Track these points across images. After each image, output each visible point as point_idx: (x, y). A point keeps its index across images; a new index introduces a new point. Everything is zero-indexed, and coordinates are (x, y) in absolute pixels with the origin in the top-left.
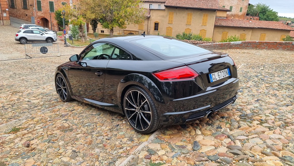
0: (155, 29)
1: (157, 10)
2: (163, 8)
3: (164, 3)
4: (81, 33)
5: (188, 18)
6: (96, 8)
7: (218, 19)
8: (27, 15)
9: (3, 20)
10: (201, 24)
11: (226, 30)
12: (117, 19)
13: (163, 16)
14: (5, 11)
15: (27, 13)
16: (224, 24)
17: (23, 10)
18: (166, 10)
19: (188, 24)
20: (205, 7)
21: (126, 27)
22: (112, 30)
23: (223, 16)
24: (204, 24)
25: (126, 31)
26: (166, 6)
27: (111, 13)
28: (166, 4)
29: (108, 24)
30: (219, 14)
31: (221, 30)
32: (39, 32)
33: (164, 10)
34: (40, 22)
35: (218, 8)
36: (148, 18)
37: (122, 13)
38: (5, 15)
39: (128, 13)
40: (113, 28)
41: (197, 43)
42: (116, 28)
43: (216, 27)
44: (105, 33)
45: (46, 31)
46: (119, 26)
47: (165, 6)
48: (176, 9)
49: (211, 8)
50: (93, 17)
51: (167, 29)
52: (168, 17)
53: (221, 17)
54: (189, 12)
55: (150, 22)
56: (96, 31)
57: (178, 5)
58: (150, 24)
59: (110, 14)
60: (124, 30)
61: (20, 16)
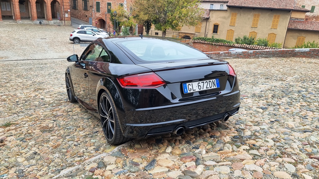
0: (214, 32)
1: (218, 10)
2: (225, 8)
3: (227, 2)
4: (131, 34)
5: (254, 20)
6: (150, 9)
7: (292, 21)
8: (87, 16)
9: (64, 20)
10: (270, 27)
11: (303, 35)
12: (170, 20)
13: (224, 18)
14: (67, 12)
15: (87, 14)
16: (300, 27)
17: (84, 11)
18: (228, 10)
19: (254, 26)
20: (276, 7)
21: (180, 29)
22: (164, 32)
23: (300, 18)
24: (274, 27)
25: (182, 33)
26: (229, 7)
27: (165, 14)
28: (228, 4)
29: (161, 26)
30: (295, 15)
31: (297, 34)
32: (91, 33)
33: (227, 10)
34: (98, 23)
35: (293, 8)
36: (207, 19)
37: (177, 15)
38: (67, 15)
39: (183, 15)
40: (166, 29)
41: (258, 48)
42: (169, 30)
43: (289, 30)
44: (159, 35)
45: (99, 32)
46: (173, 28)
47: (227, 6)
48: (241, 9)
49: (284, 7)
50: (146, 18)
51: (227, 32)
52: (230, 18)
53: (297, 19)
54: (256, 13)
55: (209, 24)
56: (150, 32)
57: (243, 5)
58: (209, 26)
59: (163, 16)
60: (179, 33)
61: (81, 17)
